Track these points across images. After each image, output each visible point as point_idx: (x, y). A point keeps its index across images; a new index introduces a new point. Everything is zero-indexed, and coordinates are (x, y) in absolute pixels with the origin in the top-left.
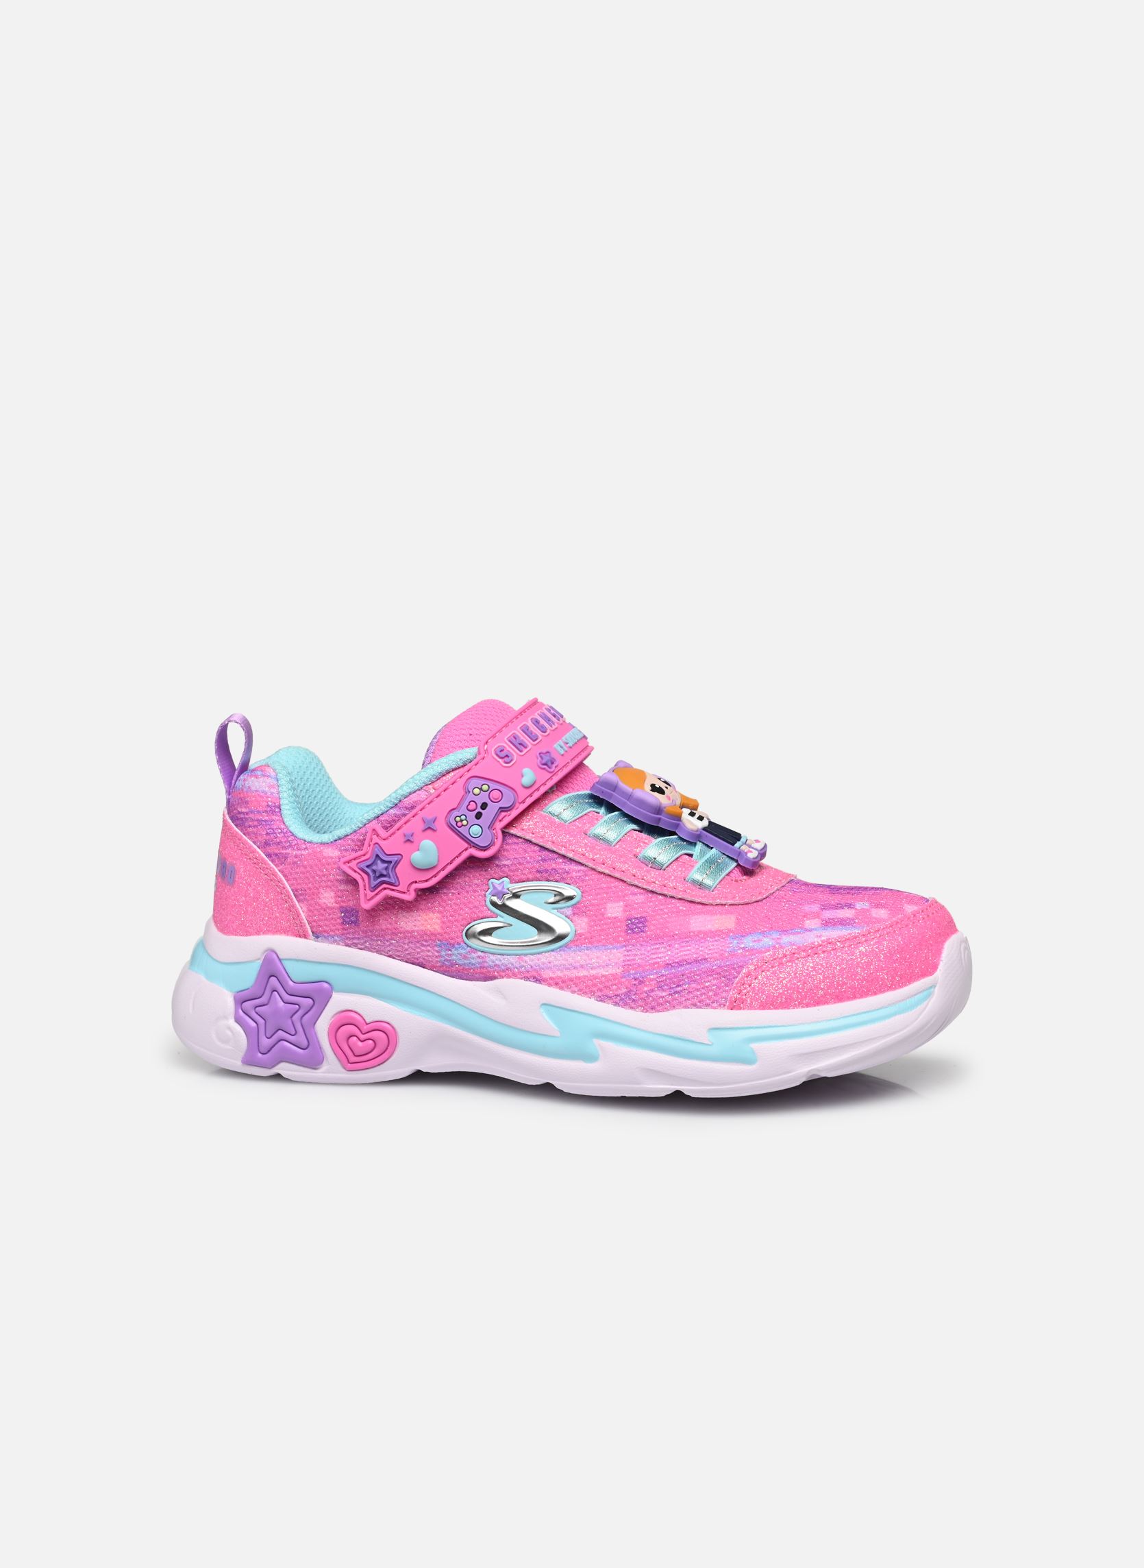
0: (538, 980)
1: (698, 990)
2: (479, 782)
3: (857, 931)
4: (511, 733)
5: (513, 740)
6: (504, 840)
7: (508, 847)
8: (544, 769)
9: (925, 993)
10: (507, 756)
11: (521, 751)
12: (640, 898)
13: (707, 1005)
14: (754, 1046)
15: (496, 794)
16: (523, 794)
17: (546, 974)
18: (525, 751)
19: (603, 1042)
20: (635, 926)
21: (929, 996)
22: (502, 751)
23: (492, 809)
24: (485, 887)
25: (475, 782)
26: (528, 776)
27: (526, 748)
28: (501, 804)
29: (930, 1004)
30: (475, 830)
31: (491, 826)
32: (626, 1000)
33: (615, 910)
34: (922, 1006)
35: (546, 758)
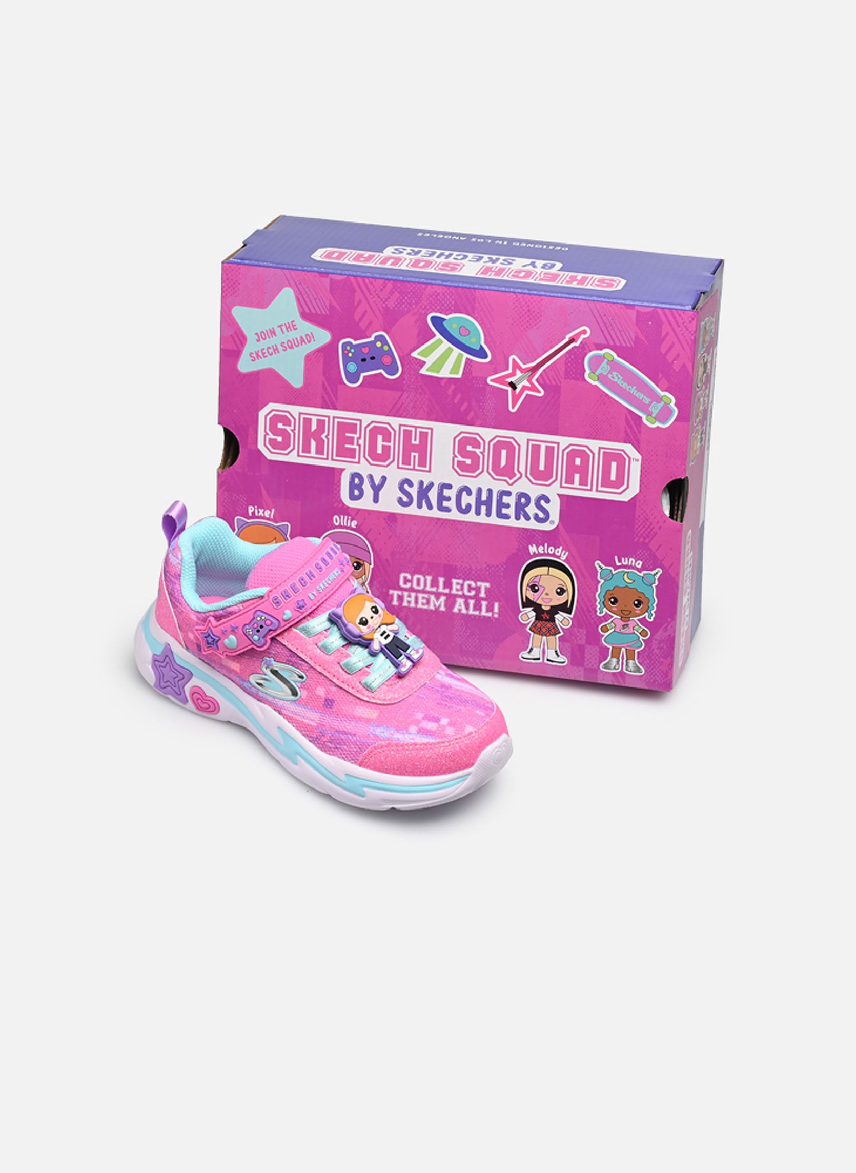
0: (280, 713)
1: (346, 751)
2: (261, 614)
3: (432, 741)
4: (283, 589)
5: (283, 593)
6: (271, 644)
7: (273, 648)
8: (298, 610)
9: (463, 778)
10: (278, 603)
11: (286, 600)
12: (334, 689)
13: (349, 761)
14: (365, 789)
15: (268, 623)
16: (283, 624)
17: (284, 712)
18: (289, 600)
19: (301, 760)
20: (328, 703)
21: (465, 779)
22: (276, 599)
23: (266, 629)
24: (261, 660)
25: (259, 613)
26: (288, 614)
27: (289, 598)
28: (270, 627)
29: (465, 784)
30: (256, 637)
31: (264, 637)
32: (315, 741)
33: (321, 691)
34: (458, 785)
35: (301, 604)
